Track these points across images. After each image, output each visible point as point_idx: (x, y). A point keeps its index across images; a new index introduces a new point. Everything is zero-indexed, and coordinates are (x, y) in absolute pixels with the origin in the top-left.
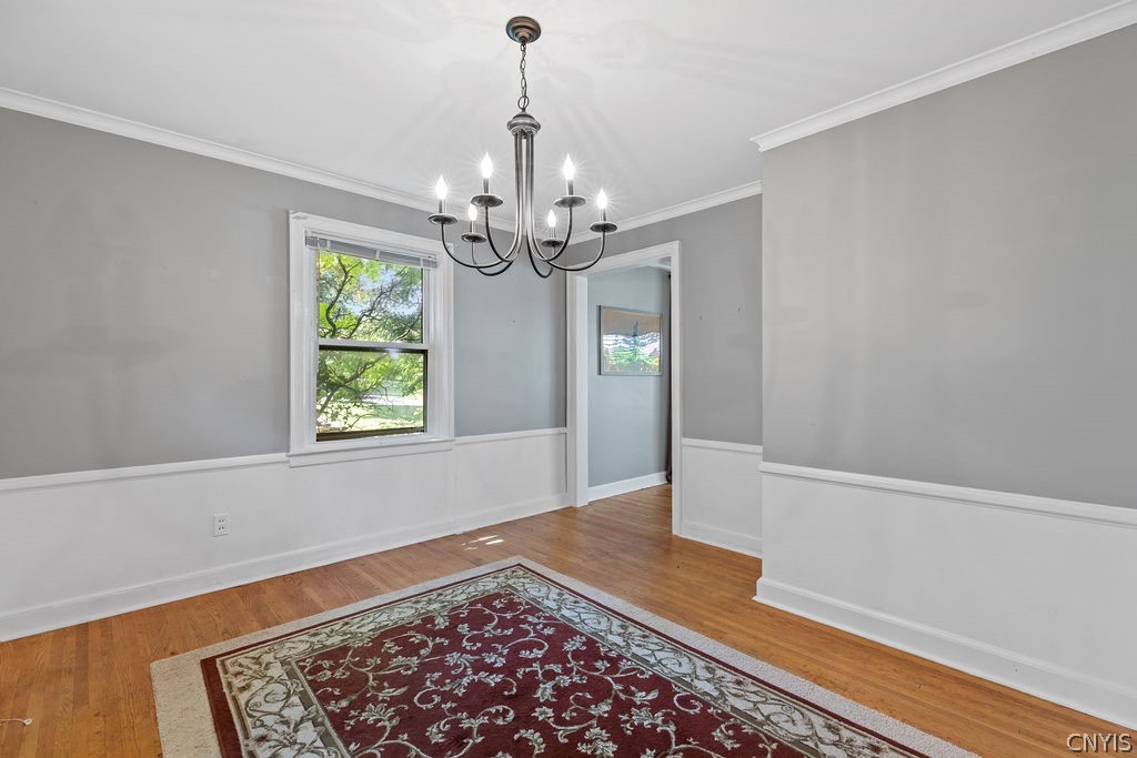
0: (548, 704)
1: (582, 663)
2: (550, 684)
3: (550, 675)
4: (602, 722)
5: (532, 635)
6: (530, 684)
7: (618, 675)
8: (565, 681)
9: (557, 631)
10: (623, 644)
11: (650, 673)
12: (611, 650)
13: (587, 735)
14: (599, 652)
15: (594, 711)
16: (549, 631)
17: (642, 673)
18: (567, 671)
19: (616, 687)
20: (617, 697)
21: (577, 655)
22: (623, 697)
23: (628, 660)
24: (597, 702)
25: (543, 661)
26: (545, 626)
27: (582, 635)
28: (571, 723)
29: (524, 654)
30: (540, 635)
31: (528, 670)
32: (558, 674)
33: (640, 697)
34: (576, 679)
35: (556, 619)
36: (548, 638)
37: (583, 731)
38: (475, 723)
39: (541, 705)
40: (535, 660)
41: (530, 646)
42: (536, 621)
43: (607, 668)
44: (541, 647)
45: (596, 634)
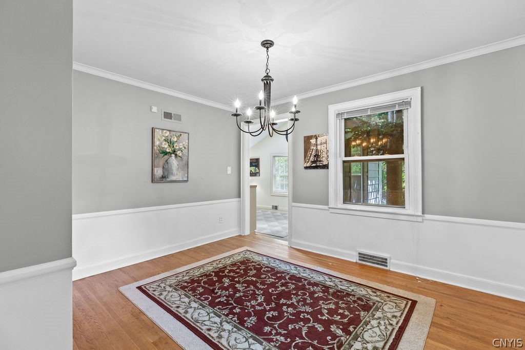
0: (259, 295)
1: (246, 311)
2: (259, 301)
3: (260, 304)
4: (239, 291)
5: (276, 326)
6: (268, 301)
7: (230, 306)
8: (253, 303)
9: (262, 329)
10: (224, 323)
11: (215, 308)
12: (231, 319)
13: (244, 288)
14: (237, 318)
15: (242, 294)
16: (267, 329)
17: (219, 308)
18: (253, 306)
19: (232, 302)
20: (232, 299)
21: (249, 315)
22: (230, 299)
23: (224, 314)
24: (241, 296)
25: (265, 311)
26: (270, 333)
27: (247, 328)
28: (249, 290)
29: (276, 314)
30: (271, 325)
31: (271, 306)
32: (257, 305)
33: (223, 299)
34: (249, 304)
35: (264, 339)
36: (266, 324)
37: (245, 289)
38: (280, 289)
39: (261, 294)
40: (269, 311)
41: (274, 318)
42: (278, 337)
43: (235, 309)
44: (268, 318)
45: (239, 330)
